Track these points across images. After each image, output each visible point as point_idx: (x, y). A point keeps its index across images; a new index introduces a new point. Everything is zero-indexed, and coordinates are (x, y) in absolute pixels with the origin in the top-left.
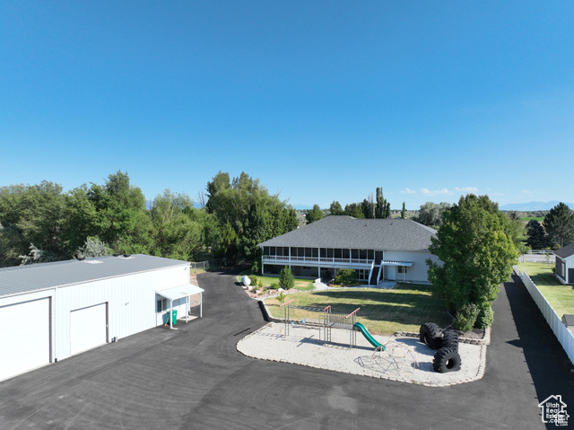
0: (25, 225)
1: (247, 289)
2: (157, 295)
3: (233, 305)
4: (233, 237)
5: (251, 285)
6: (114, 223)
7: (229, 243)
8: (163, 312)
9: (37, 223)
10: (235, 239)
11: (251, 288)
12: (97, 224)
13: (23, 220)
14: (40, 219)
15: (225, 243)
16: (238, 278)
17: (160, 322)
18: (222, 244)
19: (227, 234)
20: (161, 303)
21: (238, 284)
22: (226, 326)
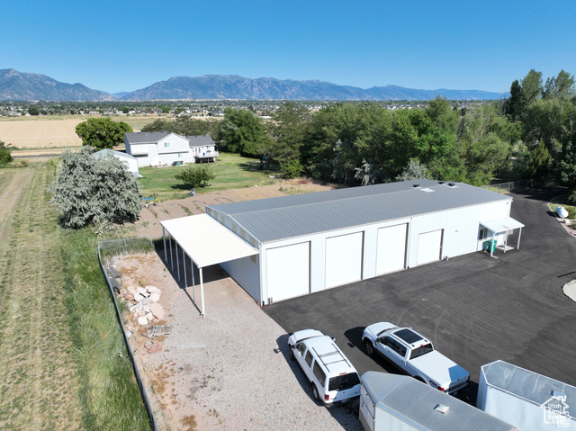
0: (360, 144)
1: (564, 222)
2: (481, 225)
3: (550, 241)
4: (545, 158)
5: (568, 218)
6: (433, 148)
7: (540, 164)
8: (484, 240)
9: (367, 142)
10: (548, 159)
11: (568, 222)
12: (418, 147)
13: (359, 140)
14: (370, 138)
15: (535, 163)
16: (551, 206)
17: (480, 249)
18: (530, 165)
19: (538, 154)
20: (483, 232)
21: (551, 214)
22: (547, 264)
